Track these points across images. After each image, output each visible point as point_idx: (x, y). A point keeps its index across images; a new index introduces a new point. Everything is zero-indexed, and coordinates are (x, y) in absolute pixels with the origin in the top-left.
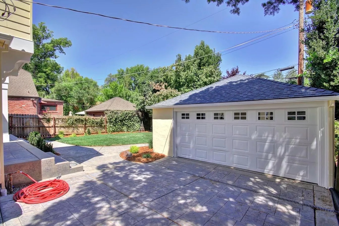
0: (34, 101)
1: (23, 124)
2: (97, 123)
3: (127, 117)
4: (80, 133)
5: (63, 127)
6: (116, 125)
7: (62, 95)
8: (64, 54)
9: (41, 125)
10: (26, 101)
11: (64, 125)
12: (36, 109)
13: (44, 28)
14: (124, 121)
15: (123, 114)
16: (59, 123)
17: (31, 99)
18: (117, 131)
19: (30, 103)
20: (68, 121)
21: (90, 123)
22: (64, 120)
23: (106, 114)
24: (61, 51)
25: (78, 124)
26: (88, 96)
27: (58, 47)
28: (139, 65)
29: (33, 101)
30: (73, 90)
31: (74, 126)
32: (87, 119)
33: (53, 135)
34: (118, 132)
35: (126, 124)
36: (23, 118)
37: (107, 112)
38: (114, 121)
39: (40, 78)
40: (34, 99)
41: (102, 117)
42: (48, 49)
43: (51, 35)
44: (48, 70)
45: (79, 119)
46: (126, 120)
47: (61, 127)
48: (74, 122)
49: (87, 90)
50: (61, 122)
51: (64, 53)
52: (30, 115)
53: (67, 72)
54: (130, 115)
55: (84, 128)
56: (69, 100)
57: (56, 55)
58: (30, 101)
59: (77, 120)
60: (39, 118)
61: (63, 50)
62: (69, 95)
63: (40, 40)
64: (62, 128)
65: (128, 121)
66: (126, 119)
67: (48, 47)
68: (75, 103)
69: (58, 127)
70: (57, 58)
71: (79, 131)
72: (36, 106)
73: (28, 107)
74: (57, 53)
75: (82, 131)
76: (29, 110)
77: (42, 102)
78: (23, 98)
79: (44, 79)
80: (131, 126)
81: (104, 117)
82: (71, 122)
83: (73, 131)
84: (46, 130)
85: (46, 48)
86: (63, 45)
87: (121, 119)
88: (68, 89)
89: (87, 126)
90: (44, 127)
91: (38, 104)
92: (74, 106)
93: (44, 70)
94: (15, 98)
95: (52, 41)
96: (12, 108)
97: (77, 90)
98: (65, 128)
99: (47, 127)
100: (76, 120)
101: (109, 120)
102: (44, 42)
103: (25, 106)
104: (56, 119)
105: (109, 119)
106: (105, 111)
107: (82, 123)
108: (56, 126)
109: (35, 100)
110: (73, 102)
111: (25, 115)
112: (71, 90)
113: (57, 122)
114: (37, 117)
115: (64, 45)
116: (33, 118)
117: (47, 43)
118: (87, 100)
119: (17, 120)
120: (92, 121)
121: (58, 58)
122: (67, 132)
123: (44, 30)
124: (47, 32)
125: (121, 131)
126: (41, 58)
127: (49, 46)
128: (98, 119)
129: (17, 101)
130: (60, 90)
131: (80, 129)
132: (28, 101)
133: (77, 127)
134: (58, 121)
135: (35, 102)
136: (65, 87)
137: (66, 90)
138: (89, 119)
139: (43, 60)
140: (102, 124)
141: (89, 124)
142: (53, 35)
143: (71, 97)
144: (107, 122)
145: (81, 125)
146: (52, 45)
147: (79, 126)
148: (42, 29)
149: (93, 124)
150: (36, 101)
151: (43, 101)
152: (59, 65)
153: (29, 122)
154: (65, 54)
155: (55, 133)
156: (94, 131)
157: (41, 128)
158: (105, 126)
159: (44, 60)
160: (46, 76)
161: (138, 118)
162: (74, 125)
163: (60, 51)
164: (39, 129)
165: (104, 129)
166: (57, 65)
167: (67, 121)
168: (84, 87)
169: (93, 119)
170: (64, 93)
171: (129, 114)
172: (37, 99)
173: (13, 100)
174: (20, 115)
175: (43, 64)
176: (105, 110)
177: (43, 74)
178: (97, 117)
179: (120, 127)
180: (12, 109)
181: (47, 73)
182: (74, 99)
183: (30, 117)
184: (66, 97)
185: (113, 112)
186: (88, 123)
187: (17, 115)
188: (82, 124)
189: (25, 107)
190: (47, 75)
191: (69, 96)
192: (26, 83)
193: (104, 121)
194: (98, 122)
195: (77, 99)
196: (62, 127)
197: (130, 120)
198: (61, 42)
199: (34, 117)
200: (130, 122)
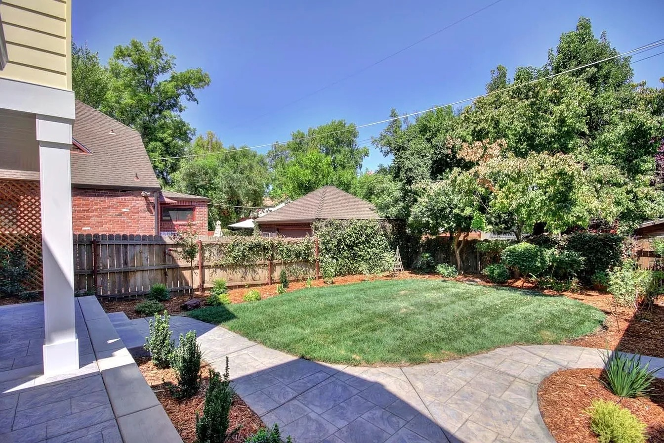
0: (150, 198)
1: (126, 263)
2: (298, 255)
3: (362, 235)
4: (259, 282)
5: (221, 267)
6: (340, 257)
7: (198, 184)
8: (196, 102)
9: (169, 263)
10: (131, 197)
11: (224, 263)
12: (154, 218)
13: (158, 51)
14: (356, 247)
15: (355, 229)
16: (214, 259)
17: (143, 193)
18: (340, 275)
19: (139, 202)
20: (233, 250)
21: (282, 255)
22: (223, 248)
23: (316, 229)
24: (190, 96)
25: (254, 257)
26: (249, 187)
27: (184, 88)
28: (335, 121)
29: (146, 197)
30: (221, 174)
31: (247, 264)
32: (275, 243)
33: (198, 290)
34: (344, 275)
35: (360, 253)
36: (126, 246)
37: (318, 224)
38: (335, 246)
39: (153, 152)
40: (149, 193)
41: (307, 237)
42: (167, 92)
43: (171, 65)
44: (166, 135)
45: (258, 245)
46: (361, 245)
47: (217, 267)
48: (247, 253)
49: (247, 173)
50: (215, 252)
51: (195, 100)
52: (144, 238)
53: (199, 141)
54: (369, 231)
55: (269, 267)
56: (212, 195)
57: (181, 105)
58: (140, 198)
59: (254, 247)
60: (165, 245)
61: (193, 95)
62: (212, 184)
63: (151, 75)
64: (218, 271)
65: (364, 247)
66: (359, 242)
67: (168, 89)
68: (223, 201)
69: (209, 267)
70: (183, 111)
71: (257, 277)
72: (153, 210)
73: (135, 213)
74: (183, 100)
75: (265, 277)
76: (138, 220)
77: (167, 200)
78: (125, 191)
79: (160, 155)
80: (370, 258)
81: (313, 239)
82: (240, 254)
83: (242, 277)
84: (182, 277)
85: (163, 90)
86: (194, 83)
87: (349, 242)
88: (210, 171)
89: (275, 261)
90: (176, 268)
91: (158, 205)
92: (220, 208)
93: (160, 135)
94: (105, 190)
95: (173, 77)
96: (99, 217)
97: (227, 174)
98: (226, 271)
99: (186, 268)
100: (251, 249)
101: (324, 247)
102: (160, 79)
103: (128, 210)
104: (206, 246)
105: (323, 243)
106: (314, 223)
107: (265, 255)
108: (205, 264)
109: (151, 196)
110: (219, 199)
111: (132, 237)
112: (216, 174)
113: (207, 254)
114: (160, 242)
115: (197, 83)
116: (150, 245)
117: (166, 81)
118: (247, 194)
119: (112, 252)
120: (287, 249)
121: (185, 110)
122: (230, 280)
123: (159, 54)
124: (165, 58)
125: (349, 273)
126: (154, 113)
127: (169, 87)
128: (299, 243)
129: (110, 198)
130: (193, 175)
131: (260, 271)
132: (135, 198)
133: (253, 266)
134: (210, 251)
135: (152, 200)
136: (203, 168)
137: (206, 173)
138: (279, 243)
139: (157, 116)
140: (308, 256)
141: (280, 257)
142: (175, 65)
143: (215, 189)
144: (319, 250)
145: (263, 262)
146: (173, 83)
147: (258, 263)
148: (155, 53)
149: (289, 256)
150: (154, 198)
151: (167, 198)
152: (187, 124)
153: (141, 257)
154: (198, 103)
155: (203, 282)
156: (291, 275)
157: (170, 273)
158: (314, 261)
159: (160, 116)
160: (163, 148)
161: (384, 238)
162: (247, 261)
163: (188, 97)
164: (166, 274)
165: (314, 270)
166: (184, 126)
167: (230, 252)
168: (241, 166)
169: (289, 243)
170: (203, 180)
171: (367, 227)
172: (155, 193)
173: (102, 196)
174: (118, 236)
175: (157, 125)
176: (314, 220)
177: (159, 144)
178: (298, 238)
179: (347, 264)
180: (99, 219)
181: (166, 141)
182: (221, 193)
183: (144, 242)
184: (206, 189)
185: (331, 224)
186: (277, 253)
187: (111, 237)
188: (265, 259)
189: (128, 213)
190: (166, 145)
191: (212, 188)
192: (131, 154)
193: (312, 247)
194: (299, 253)
195: (227, 193)
196: (219, 268)
197: (367, 245)
198: (189, 79)
199: (154, 242)
200: (369, 250)
